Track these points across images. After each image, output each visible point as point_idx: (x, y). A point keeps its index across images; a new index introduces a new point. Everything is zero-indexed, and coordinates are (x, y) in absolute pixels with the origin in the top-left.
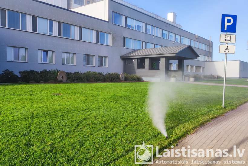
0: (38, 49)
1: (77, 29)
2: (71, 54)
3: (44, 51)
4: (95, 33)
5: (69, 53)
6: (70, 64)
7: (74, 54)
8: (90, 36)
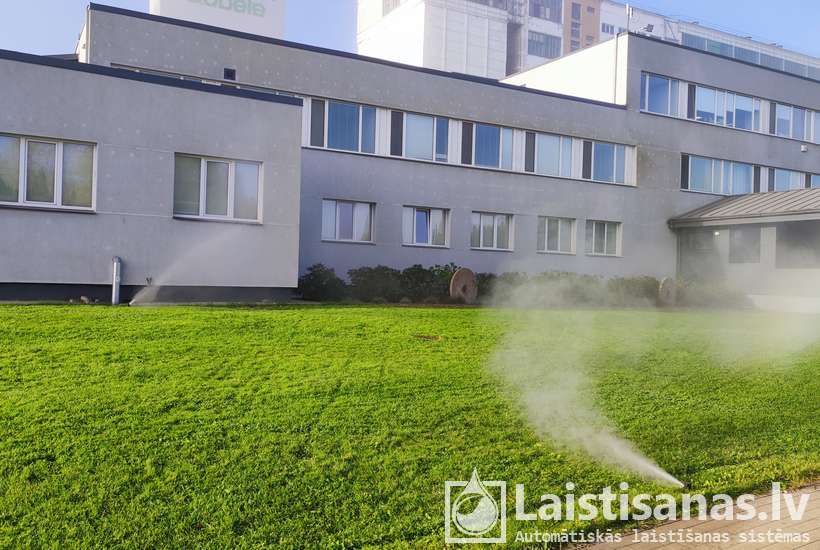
0: (405, 206)
1: (520, 139)
2: (497, 217)
3: (420, 209)
4: (578, 147)
5: (494, 214)
6: (495, 248)
7: (509, 216)
8: (563, 158)
